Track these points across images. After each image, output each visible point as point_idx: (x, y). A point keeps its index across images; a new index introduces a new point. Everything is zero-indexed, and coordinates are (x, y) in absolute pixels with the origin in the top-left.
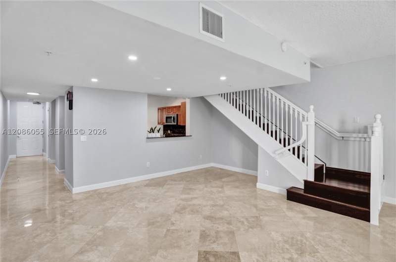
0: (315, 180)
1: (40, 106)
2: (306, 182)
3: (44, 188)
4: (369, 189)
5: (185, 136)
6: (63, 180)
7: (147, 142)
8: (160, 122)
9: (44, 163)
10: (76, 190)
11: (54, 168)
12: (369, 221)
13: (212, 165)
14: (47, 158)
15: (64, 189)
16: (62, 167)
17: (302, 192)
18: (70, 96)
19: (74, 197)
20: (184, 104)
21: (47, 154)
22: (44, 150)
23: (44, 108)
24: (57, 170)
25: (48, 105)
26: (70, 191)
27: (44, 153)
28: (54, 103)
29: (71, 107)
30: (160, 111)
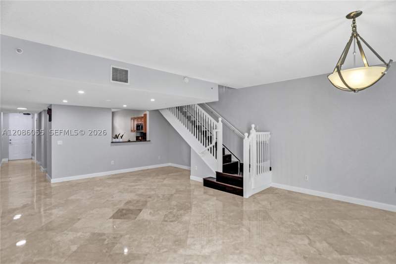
0: (223, 172)
1: (30, 117)
2: (218, 173)
3: (33, 180)
4: (243, 175)
5: (146, 141)
6: (46, 176)
7: (111, 145)
8: (132, 129)
9: (33, 164)
10: (53, 181)
11: (40, 168)
12: (242, 195)
13: (170, 164)
14: (35, 161)
15: (46, 181)
16: (45, 166)
17: (215, 181)
18: (49, 111)
19: (53, 186)
20: (145, 115)
21: (35, 158)
22: (33, 155)
23: (33, 118)
24: (42, 169)
25: (36, 116)
26: (50, 182)
27: (33, 157)
28: (40, 114)
29: (50, 120)
30: (132, 120)
